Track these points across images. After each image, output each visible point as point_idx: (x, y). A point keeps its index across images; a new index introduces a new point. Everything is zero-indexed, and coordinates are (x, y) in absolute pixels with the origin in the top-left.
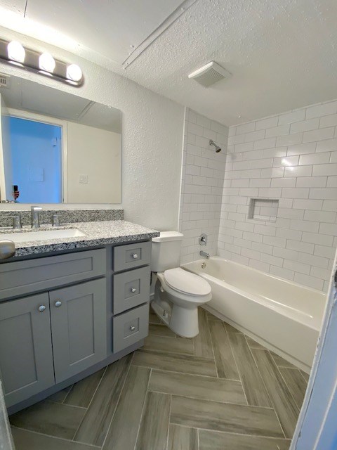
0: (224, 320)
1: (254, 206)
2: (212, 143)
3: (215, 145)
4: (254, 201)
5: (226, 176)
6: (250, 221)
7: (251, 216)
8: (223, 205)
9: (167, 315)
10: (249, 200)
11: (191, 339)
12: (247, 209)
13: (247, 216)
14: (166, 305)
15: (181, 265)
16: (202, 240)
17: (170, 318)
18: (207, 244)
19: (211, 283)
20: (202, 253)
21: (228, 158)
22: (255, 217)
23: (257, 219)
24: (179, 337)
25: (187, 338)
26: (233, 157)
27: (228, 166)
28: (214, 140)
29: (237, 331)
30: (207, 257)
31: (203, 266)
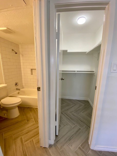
0: (27, 107)
1: (32, 71)
2: (13, 50)
3: (14, 51)
4: (32, 70)
5: (21, 61)
6: (32, 75)
7: (32, 74)
8: (22, 71)
9: (6, 115)
10: (30, 69)
11: (17, 117)
12: (30, 72)
13: (31, 74)
14: (5, 112)
15: (9, 96)
16: (16, 84)
17: (7, 115)
18: (19, 85)
19: (20, 98)
20: (17, 89)
21: (21, 56)
22: (33, 74)
23: (34, 75)
24: (12, 119)
25: (15, 118)
26: (23, 55)
27: (21, 58)
28: (14, 49)
29: (32, 108)
30: (19, 90)
31: (19, 93)
